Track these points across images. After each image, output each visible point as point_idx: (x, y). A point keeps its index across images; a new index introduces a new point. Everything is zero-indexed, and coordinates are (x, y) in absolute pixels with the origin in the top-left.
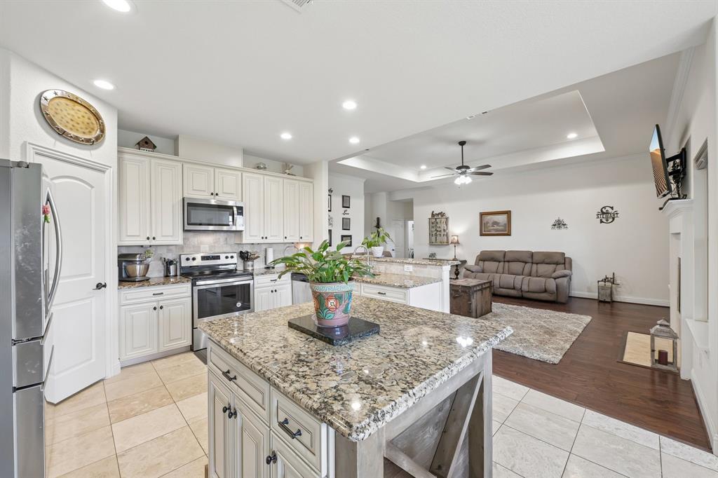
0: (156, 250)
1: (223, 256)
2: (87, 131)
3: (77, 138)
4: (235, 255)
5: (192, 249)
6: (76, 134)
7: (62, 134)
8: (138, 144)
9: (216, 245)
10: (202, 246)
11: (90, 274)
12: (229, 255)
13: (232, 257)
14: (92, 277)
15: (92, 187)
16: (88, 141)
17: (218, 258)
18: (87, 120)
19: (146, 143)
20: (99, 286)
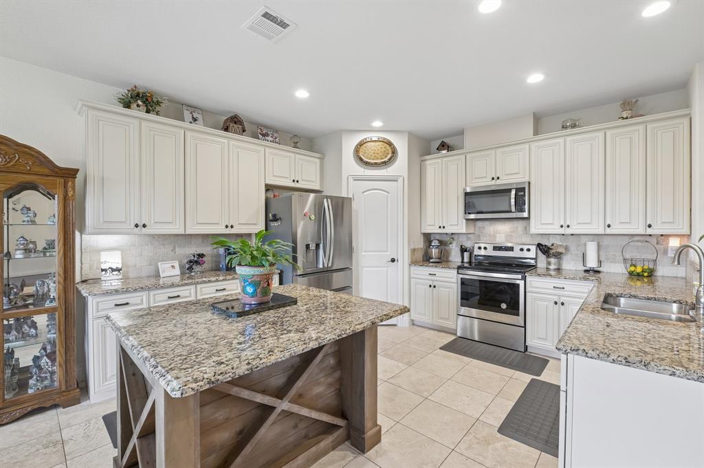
0: (458, 238)
1: (517, 248)
2: (383, 157)
3: (376, 163)
4: (533, 248)
5: (488, 238)
6: (375, 161)
7: (367, 164)
8: (438, 149)
9: (513, 234)
10: (498, 235)
11: (387, 251)
12: (525, 248)
13: (529, 250)
14: (388, 253)
15: (389, 193)
16: (385, 162)
17: (511, 249)
18: (384, 149)
19: (443, 146)
20: (393, 260)
